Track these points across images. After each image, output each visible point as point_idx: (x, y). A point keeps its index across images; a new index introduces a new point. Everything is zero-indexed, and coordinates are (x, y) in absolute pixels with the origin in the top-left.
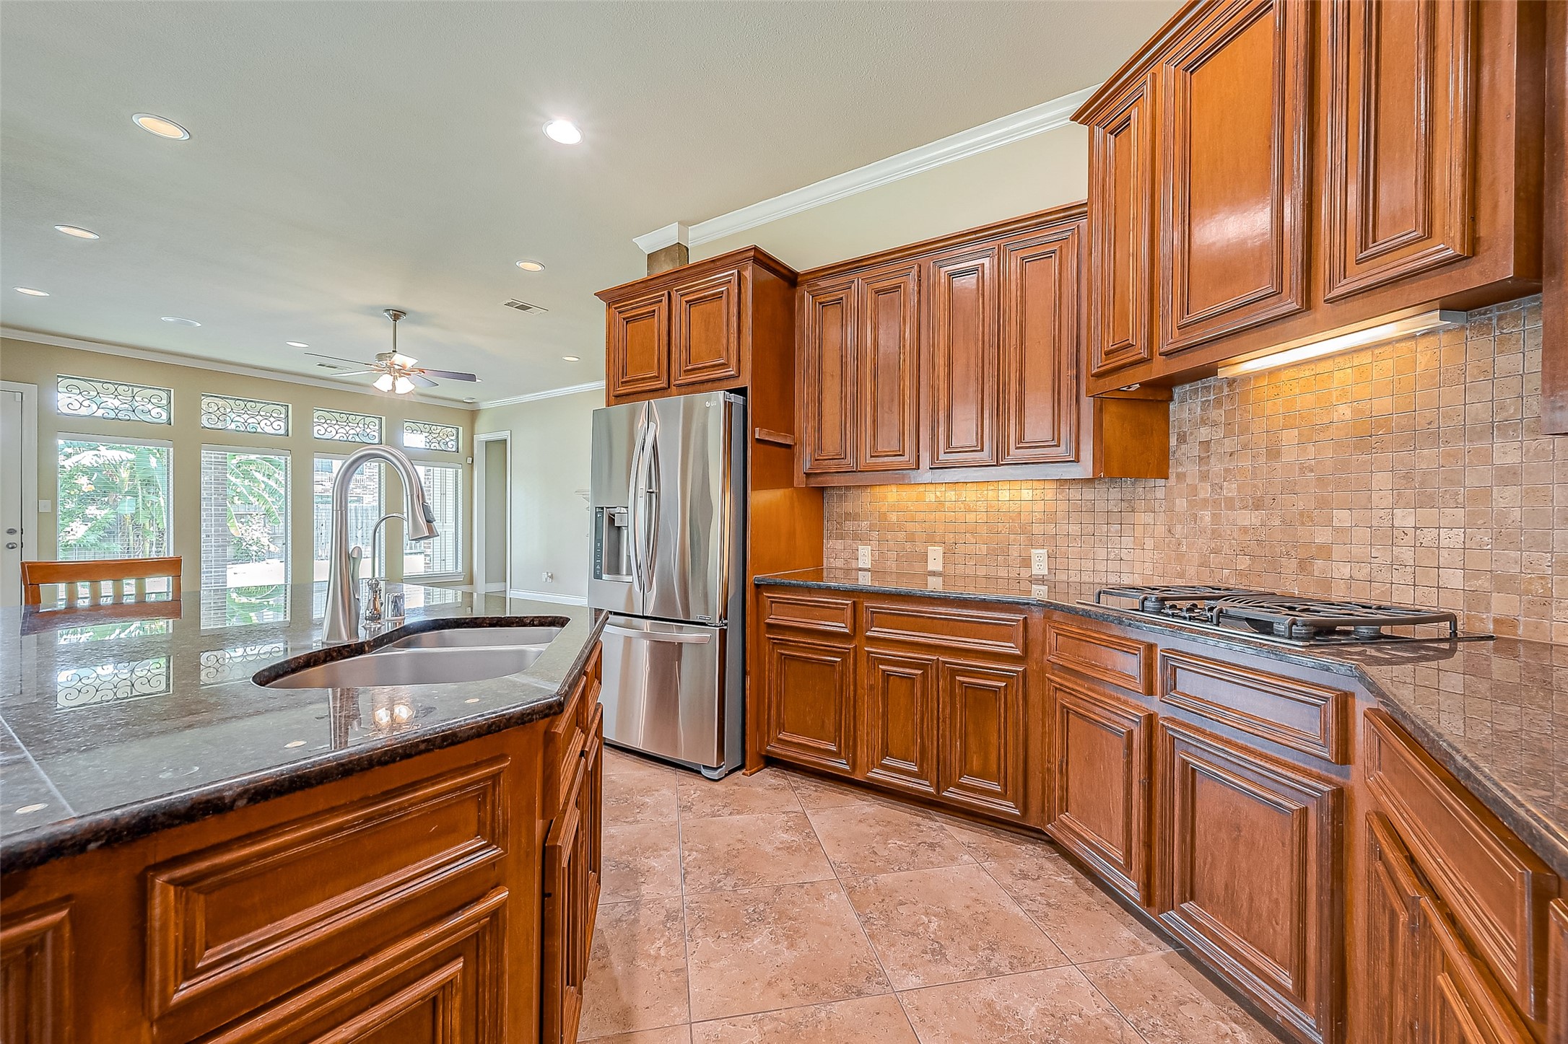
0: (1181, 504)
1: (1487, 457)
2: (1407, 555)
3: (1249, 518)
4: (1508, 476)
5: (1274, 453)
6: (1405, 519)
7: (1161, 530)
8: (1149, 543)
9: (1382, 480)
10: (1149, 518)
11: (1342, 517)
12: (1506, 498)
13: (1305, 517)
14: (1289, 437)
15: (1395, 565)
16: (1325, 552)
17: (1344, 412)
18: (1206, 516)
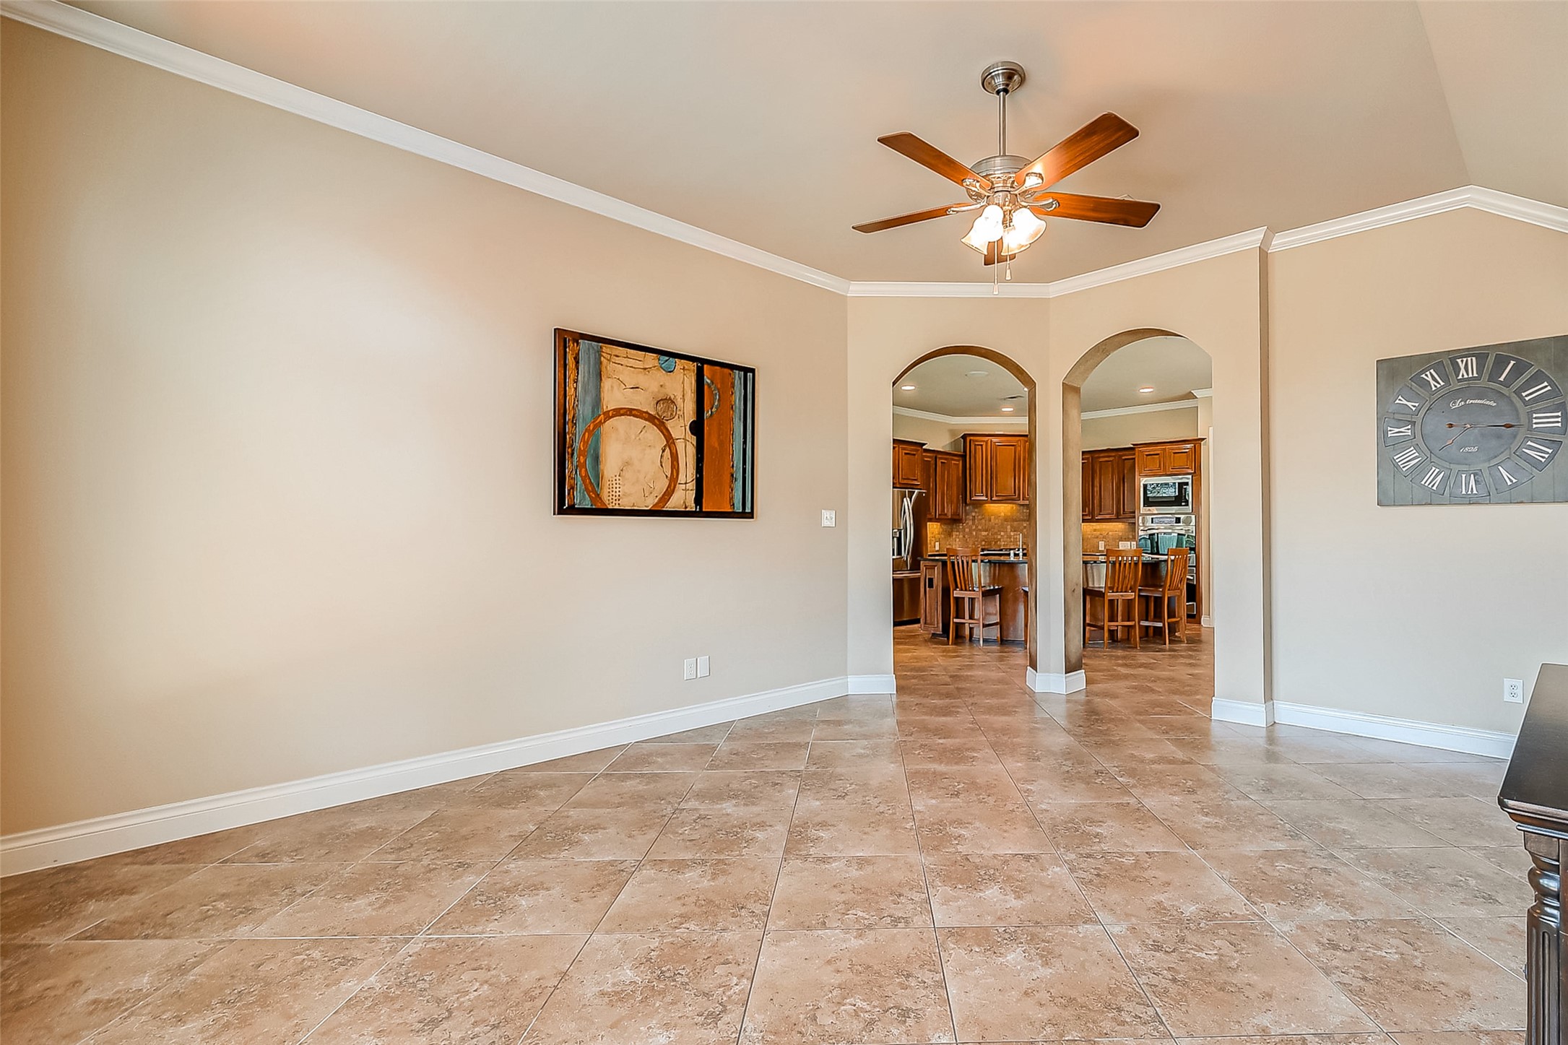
0: (967, 530)
1: (1022, 525)
2: (1012, 539)
3: (984, 533)
4: (1025, 527)
5: (990, 521)
6: (1012, 534)
7: (961, 536)
8: (958, 540)
9: (1009, 527)
10: (958, 533)
11: (1002, 533)
12: (1025, 530)
13: (996, 533)
14: (993, 517)
15: (1011, 541)
16: (999, 540)
17: (1003, 514)
18: (974, 533)
